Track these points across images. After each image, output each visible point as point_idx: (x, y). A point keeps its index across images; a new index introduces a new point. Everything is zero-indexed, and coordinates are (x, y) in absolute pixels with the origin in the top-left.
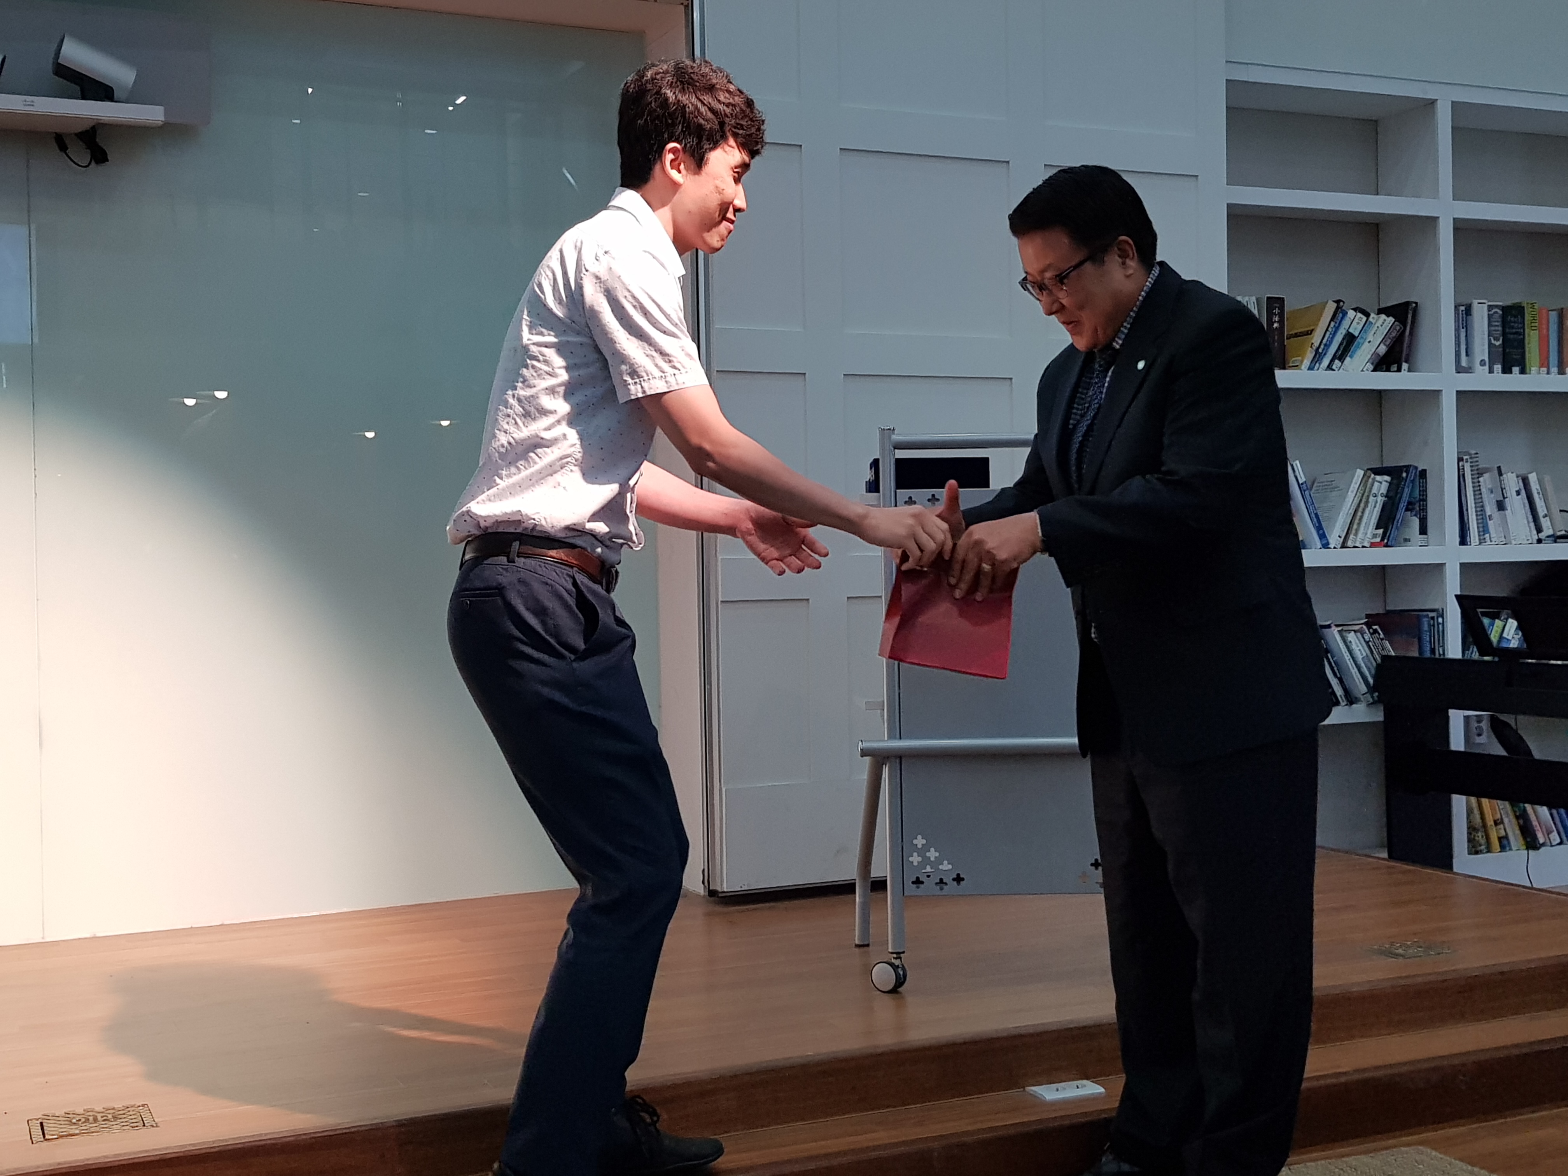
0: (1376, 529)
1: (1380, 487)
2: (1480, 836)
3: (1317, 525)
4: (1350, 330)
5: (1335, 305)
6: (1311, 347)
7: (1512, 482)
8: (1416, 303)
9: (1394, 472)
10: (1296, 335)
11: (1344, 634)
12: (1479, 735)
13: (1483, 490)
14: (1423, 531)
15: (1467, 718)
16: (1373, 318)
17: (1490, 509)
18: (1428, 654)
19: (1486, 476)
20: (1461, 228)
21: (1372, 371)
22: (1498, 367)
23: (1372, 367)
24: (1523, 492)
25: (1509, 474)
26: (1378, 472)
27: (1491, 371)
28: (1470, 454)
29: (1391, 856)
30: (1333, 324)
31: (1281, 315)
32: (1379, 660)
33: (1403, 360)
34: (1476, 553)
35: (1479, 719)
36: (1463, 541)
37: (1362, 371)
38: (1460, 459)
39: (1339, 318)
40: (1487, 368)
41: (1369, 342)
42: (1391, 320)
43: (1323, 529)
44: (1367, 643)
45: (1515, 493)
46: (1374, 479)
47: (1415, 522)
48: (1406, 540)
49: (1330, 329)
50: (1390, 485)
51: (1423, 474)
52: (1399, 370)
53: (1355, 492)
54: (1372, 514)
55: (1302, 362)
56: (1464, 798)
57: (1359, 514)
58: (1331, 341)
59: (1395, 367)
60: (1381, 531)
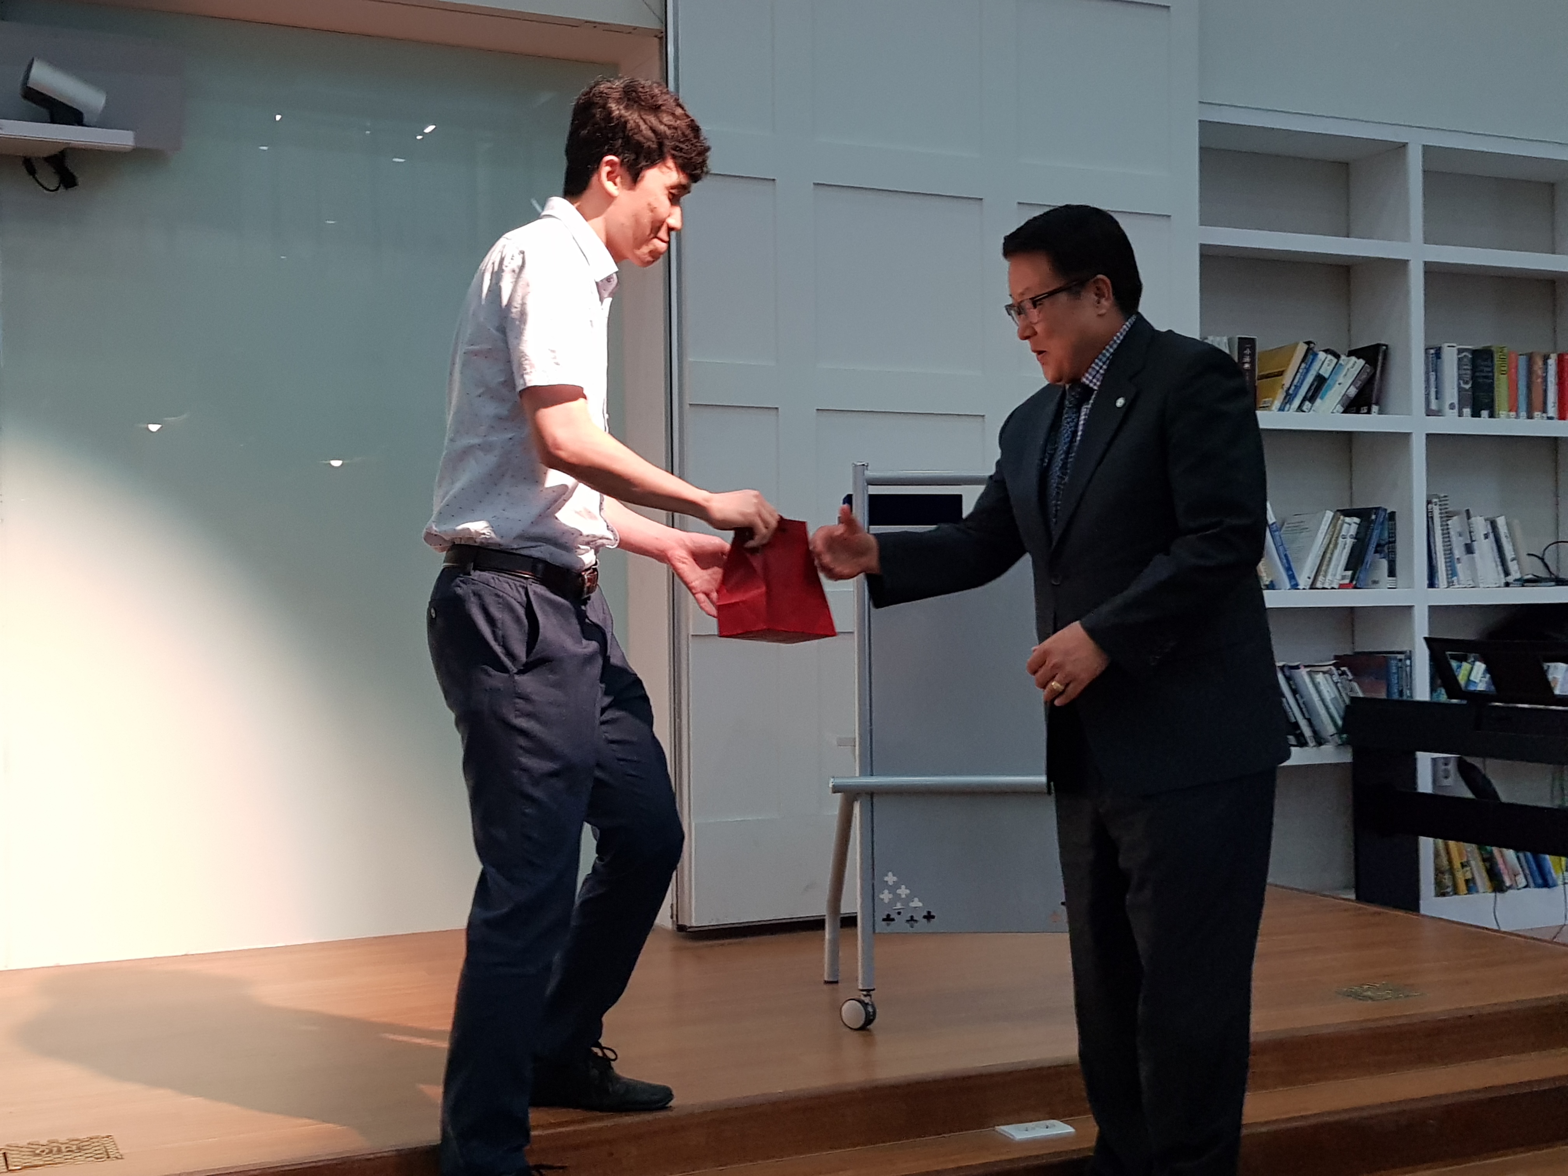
0: (1346, 569)
1: (1350, 528)
2: (1447, 879)
3: (1287, 566)
4: (1321, 372)
5: (1305, 347)
6: (1282, 388)
7: (1480, 525)
8: (1386, 346)
9: (1363, 514)
10: (1267, 376)
11: (1313, 674)
12: (1446, 777)
13: (1452, 533)
14: (1392, 573)
15: (1434, 760)
16: (1343, 360)
17: (1458, 552)
18: (1396, 697)
19: (1455, 518)
20: (1433, 272)
21: (1342, 413)
22: (1467, 411)
23: (1342, 410)
24: (1491, 536)
25: (1479, 518)
26: (1348, 513)
27: (1460, 415)
28: (1439, 498)
29: (1359, 898)
30: (1303, 365)
31: (1252, 355)
32: (1347, 701)
33: (1374, 401)
34: (1444, 596)
35: (1446, 762)
36: (1432, 584)
37: (1332, 413)
38: (1429, 502)
39: (1310, 361)
40: (1456, 411)
41: (1340, 384)
42: (1361, 362)
43: (1292, 571)
44: (1336, 683)
45: (1482, 537)
46: (1344, 522)
47: (1384, 564)
48: (1375, 582)
49: (1301, 371)
50: (1358, 528)
51: (1393, 514)
52: (1369, 412)
53: (1324, 534)
54: (1341, 556)
55: (1273, 402)
56: (1431, 840)
57: (1328, 555)
58: (1302, 382)
59: (1365, 409)
60: (1349, 573)
